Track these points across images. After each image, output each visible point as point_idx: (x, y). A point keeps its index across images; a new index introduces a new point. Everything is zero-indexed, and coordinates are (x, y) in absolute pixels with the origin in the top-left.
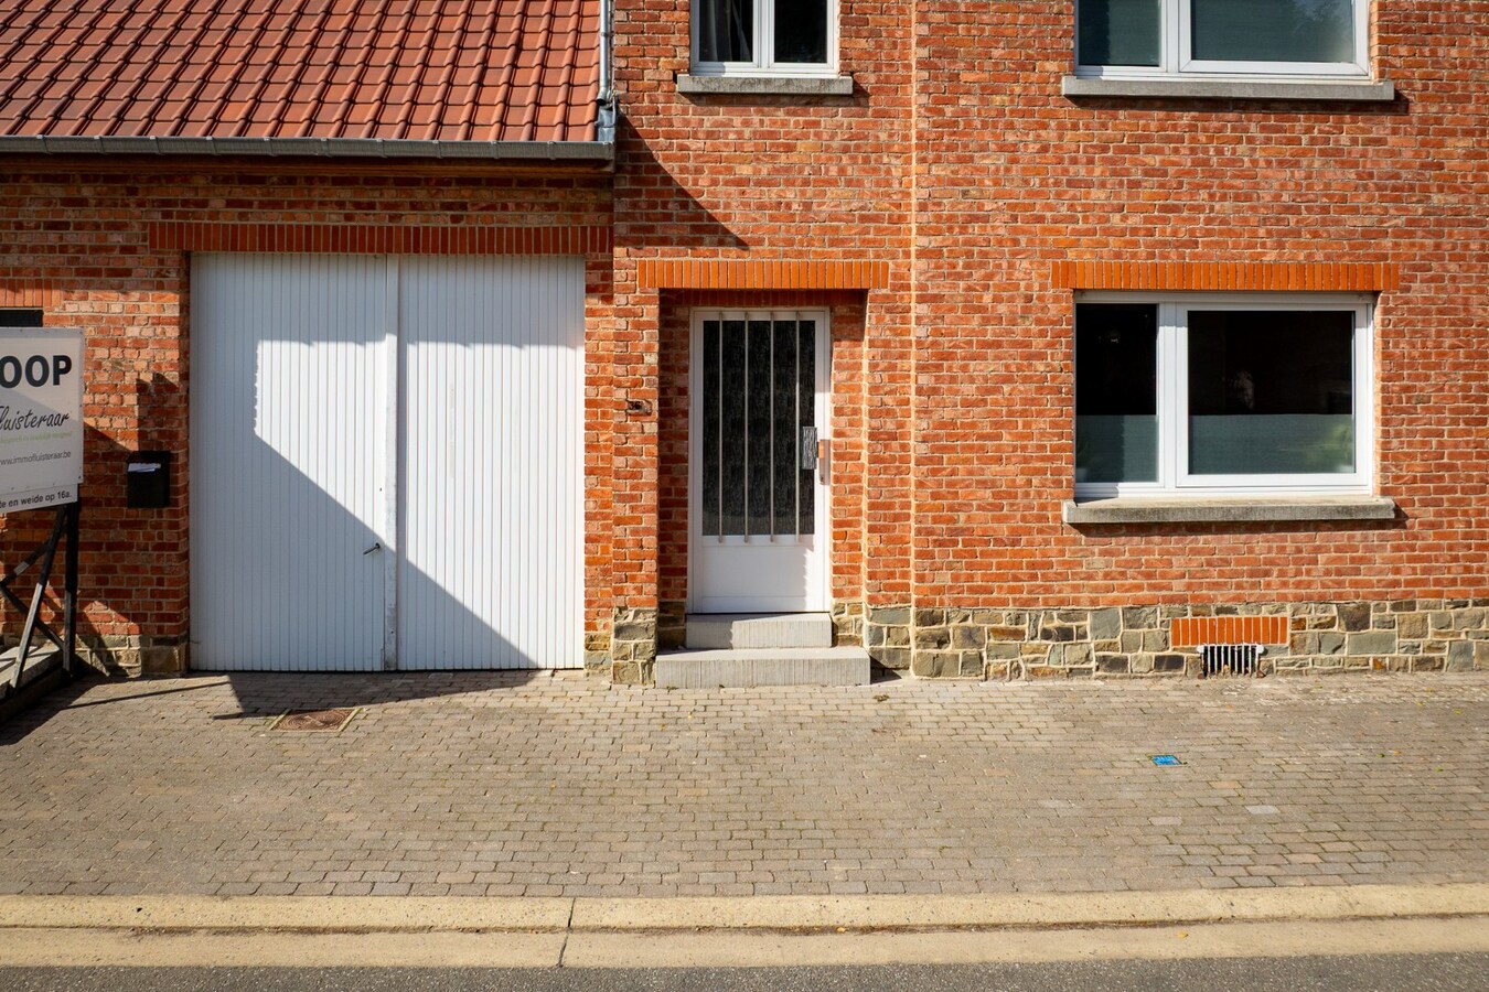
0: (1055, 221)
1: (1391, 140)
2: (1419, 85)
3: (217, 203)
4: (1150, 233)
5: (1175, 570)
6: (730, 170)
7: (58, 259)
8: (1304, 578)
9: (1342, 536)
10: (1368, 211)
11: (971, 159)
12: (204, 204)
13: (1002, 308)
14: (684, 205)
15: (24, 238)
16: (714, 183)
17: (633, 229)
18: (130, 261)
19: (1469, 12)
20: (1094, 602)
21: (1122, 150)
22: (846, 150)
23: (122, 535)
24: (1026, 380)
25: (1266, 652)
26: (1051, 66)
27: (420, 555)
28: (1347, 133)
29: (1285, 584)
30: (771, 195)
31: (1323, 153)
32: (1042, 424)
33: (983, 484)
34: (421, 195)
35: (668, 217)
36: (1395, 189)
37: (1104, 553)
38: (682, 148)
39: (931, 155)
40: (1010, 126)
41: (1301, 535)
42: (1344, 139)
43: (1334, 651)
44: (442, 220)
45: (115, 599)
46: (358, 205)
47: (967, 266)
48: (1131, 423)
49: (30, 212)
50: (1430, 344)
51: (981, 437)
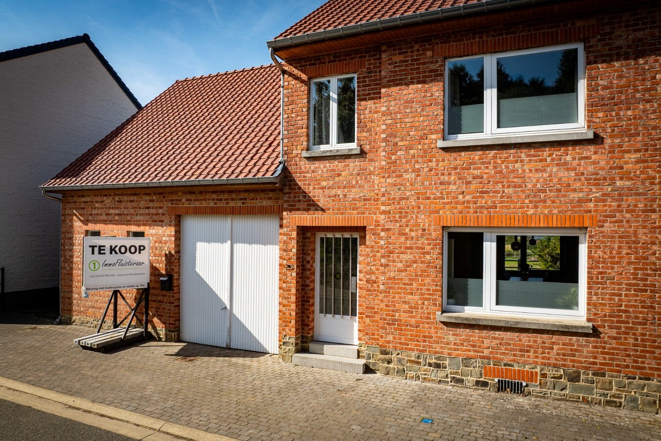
0: (435, 199)
1: (594, 157)
2: (609, 130)
3: (184, 200)
4: (475, 203)
5: (485, 345)
6: (319, 184)
7: (148, 217)
8: (546, 355)
9: (566, 339)
10: (581, 190)
11: (402, 176)
12: (180, 200)
13: (413, 234)
14: (305, 197)
15: (141, 211)
16: (314, 188)
17: (289, 205)
18: (164, 218)
19: (639, 92)
20: (449, 354)
21: (463, 169)
22: (358, 174)
23: (160, 298)
24: (422, 262)
25: (527, 386)
26: (434, 137)
28: (570, 155)
29: (537, 357)
30: (333, 192)
31: (558, 165)
32: (427, 280)
33: (405, 302)
34: (234, 196)
35: (300, 201)
36: (595, 179)
37: (454, 335)
38: (304, 177)
39: (386, 175)
40: (417, 162)
41: (545, 336)
42: (569, 158)
43: (562, 390)
44: (239, 204)
45: (160, 317)
46: (218, 200)
47: (400, 217)
48: (472, 282)
49: (142, 204)
50: (614, 252)
51: (405, 284)
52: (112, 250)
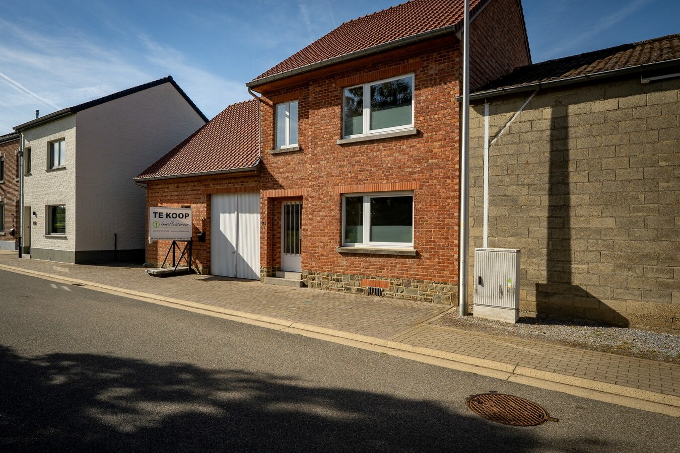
0: (336, 176)
1: (418, 145)
2: (426, 128)
3: (211, 185)
4: (357, 178)
5: (362, 266)
6: (279, 170)
7: (192, 196)
8: (393, 271)
9: (402, 260)
10: (411, 167)
11: (320, 163)
12: (209, 185)
13: (325, 199)
14: (271, 179)
15: (189, 193)
16: (276, 173)
17: (264, 185)
18: (201, 196)
19: (441, 103)
20: (343, 273)
21: (351, 157)
22: (299, 163)
23: (199, 247)
24: (330, 216)
25: (383, 290)
26: (336, 138)
27: (240, 252)
28: (405, 145)
29: (388, 272)
30: (286, 175)
31: (399, 152)
32: (332, 227)
33: (321, 242)
34: (237, 180)
35: (269, 182)
36: (418, 159)
37: (346, 260)
38: (271, 166)
39: (312, 163)
40: (328, 154)
41: (392, 259)
42: (404, 147)
43: (402, 292)
44: (240, 185)
45: (199, 259)
46: (229, 183)
47: (318, 189)
48: (359, 227)
49: (190, 188)
50: (428, 205)
51: (321, 230)
52: (168, 215)
